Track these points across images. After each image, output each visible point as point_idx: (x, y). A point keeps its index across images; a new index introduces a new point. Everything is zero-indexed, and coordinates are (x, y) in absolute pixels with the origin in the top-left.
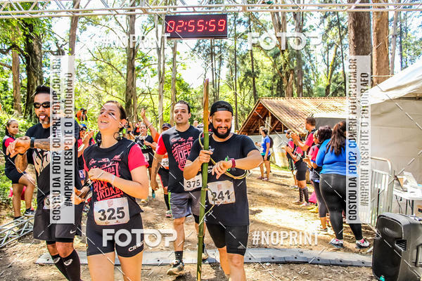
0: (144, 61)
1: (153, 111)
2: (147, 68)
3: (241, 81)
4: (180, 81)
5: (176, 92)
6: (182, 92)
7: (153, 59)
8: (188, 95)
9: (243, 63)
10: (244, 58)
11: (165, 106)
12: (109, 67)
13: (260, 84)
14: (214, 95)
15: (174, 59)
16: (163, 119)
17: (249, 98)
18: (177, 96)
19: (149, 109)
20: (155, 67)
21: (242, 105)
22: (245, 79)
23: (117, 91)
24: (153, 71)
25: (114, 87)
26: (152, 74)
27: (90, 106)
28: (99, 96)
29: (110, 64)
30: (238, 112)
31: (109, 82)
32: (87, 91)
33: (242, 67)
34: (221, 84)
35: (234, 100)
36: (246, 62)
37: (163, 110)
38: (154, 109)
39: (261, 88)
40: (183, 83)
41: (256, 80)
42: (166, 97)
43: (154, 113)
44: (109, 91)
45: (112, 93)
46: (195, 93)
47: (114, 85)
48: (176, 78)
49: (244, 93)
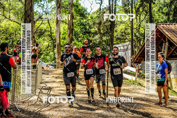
1: (50, 36)
3: (137, 7)
4: (77, 6)
5: (72, 17)
6: (78, 18)
11: (62, 30)
13: (156, 10)
16: (60, 43)
18: (74, 21)
19: (46, 33)
21: (138, 31)
22: (141, 5)
23: (14, 14)
25: (12, 11)
30: (134, 38)
34: (117, 10)
35: (130, 25)
37: (60, 34)
38: (51, 33)
39: (157, 13)
40: (80, 8)
41: (153, 5)
42: (63, 22)
43: (51, 37)
44: (7, 15)
45: (10, 17)
46: (92, 18)
47: (12, 9)
48: (73, 4)
49: (140, 19)
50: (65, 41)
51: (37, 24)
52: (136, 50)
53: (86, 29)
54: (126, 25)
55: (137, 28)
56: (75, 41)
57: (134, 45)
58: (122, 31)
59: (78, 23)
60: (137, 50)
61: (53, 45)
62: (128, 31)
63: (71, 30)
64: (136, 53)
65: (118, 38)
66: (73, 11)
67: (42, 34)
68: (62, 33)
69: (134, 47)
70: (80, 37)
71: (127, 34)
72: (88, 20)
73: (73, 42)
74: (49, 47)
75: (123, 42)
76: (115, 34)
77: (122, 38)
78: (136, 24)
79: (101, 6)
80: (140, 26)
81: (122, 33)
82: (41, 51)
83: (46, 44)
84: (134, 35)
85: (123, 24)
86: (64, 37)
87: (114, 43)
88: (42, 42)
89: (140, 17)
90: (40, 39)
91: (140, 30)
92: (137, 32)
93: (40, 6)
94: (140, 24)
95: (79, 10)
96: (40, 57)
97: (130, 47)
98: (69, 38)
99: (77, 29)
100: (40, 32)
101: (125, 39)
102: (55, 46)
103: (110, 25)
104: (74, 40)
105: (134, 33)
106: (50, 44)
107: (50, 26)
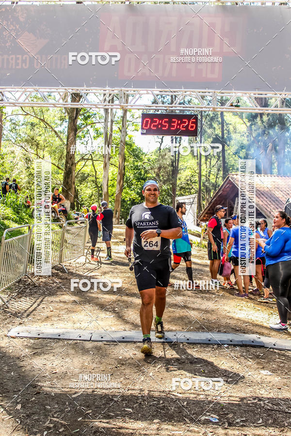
0: (86, 118)
1: (95, 182)
2: (89, 127)
4: (131, 145)
5: (124, 159)
6: (132, 160)
7: (97, 116)
8: (140, 164)
9: (211, 126)
10: (212, 119)
11: (110, 175)
12: (42, 124)
13: (231, 153)
14: (172, 165)
15: (124, 117)
17: (216, 170)
18: (126, 164)
19: (90, 178)
20: (100, 127)
21: (208, 180)
23: (50, 153)
24: (97, 131)
25: (47, 149)
26: (96, 135)
27: (16, 172)
28: (28, 160)
29: (43, 121)
30: (202, 188)
31: (41, 142)
32: (13, 152)
33: (209, 131)
35: (197, 171)
36: (215, 125)
37: (108, 180)
38: (96, 178)
39: (232, 157)
40: (134, 148)
41: (226, 148)
42: (111, 164)
43: (96, 184)
44: (41, 153)
45: (43, 157)
46: (149, 160)
47: (47, 147)
48: (126, 142)
49: (210, 163)
50: (114, 190)
51: (79, 167)
52: (204, 203)
53: (140, 174)
54: (193, 170)
55: (206, 175)
56: (127, 190)
57: (203, 198)
58: (187, 179)
59: (131, 167)
60: (206, 203)
61: (99, 193)
62: (195, 179)
63: (122, 175)
64: (204, 207)
65: (182, 187)
66: (125, 150)
67: (84, 180)
68: (110, 179)
69: (201, 200)
70: (132, 184)
71: (194, 182)
72: (144, 163)
73: (124, 190)
74: (93, 196)
75: (188, 192)
76: (178, 182)
77: (187, 187)
78: (205, 170)
79: (161, 145)
80: (210, 173)
81: (188, 180)
82: (82, 201)
83: (89, 192)
84: (202, 184)
85: (189, 170)
86: (113, 184)
87: (177, 193)
88: (84, 189)
89: (210, 161)
90: (81, 185)
91: (210, 178)
92: (206, 181)
93: (82, 143)
94: (210, 171)
95: (134, 149)
96: (81, 208)
97: (196, 200)
98: (119, 185)
99: (130, 174)
100: (81, 177)
101: (191, 189)
102: (100, 195)
103: (173, 171)
104: (125, 188)
105: (203, 183)
106: (94, 192)
107: (95, 169)
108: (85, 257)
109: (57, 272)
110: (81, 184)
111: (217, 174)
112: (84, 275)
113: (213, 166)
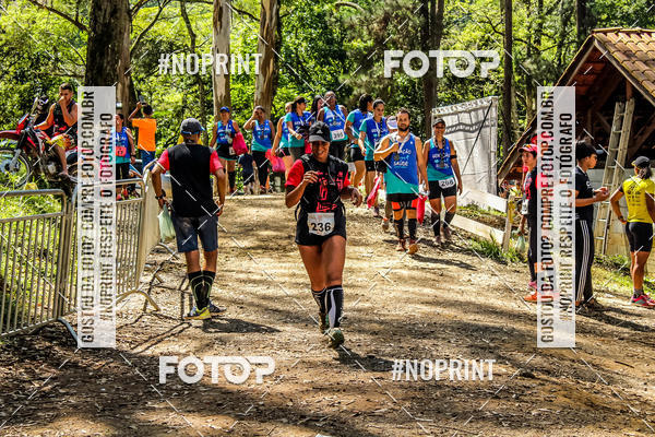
16: (228, 96)
18: (284, 9)
21: (533, 50)
30: (515, 78)
42: (238, 11)
50: (249, 89)
51: (140, 22)
52: (524, 124)
53: (329, 40)
54: (488, 25)
55: (529, 38)
61: (203, 102)
63: (273, 44)
69: (514, 115)
72: (338, 6)
73: (281, 91)
74: (187, 111)
75: (473, 92)
78: (525, 23)
80: (539, 31)
83: (174, 97)
84: (514, 66)
88: (160, 89)
90: (152, 78)
91: (540, 48)
94: (540, 25)
98: (265, 76)
99: (297, 42)
100: (150, 53)
101: (483, 83)
102: (207, 108)
103: (425, 27)
104: (283, 85)
105: (517, 62)
106: (191, 98)
107: (189, 28)
108: (143, 298)
109: (48, 344)
110: (149, 74)
111: (564, 35)
112: (135, 351)
113: (549, 12)
